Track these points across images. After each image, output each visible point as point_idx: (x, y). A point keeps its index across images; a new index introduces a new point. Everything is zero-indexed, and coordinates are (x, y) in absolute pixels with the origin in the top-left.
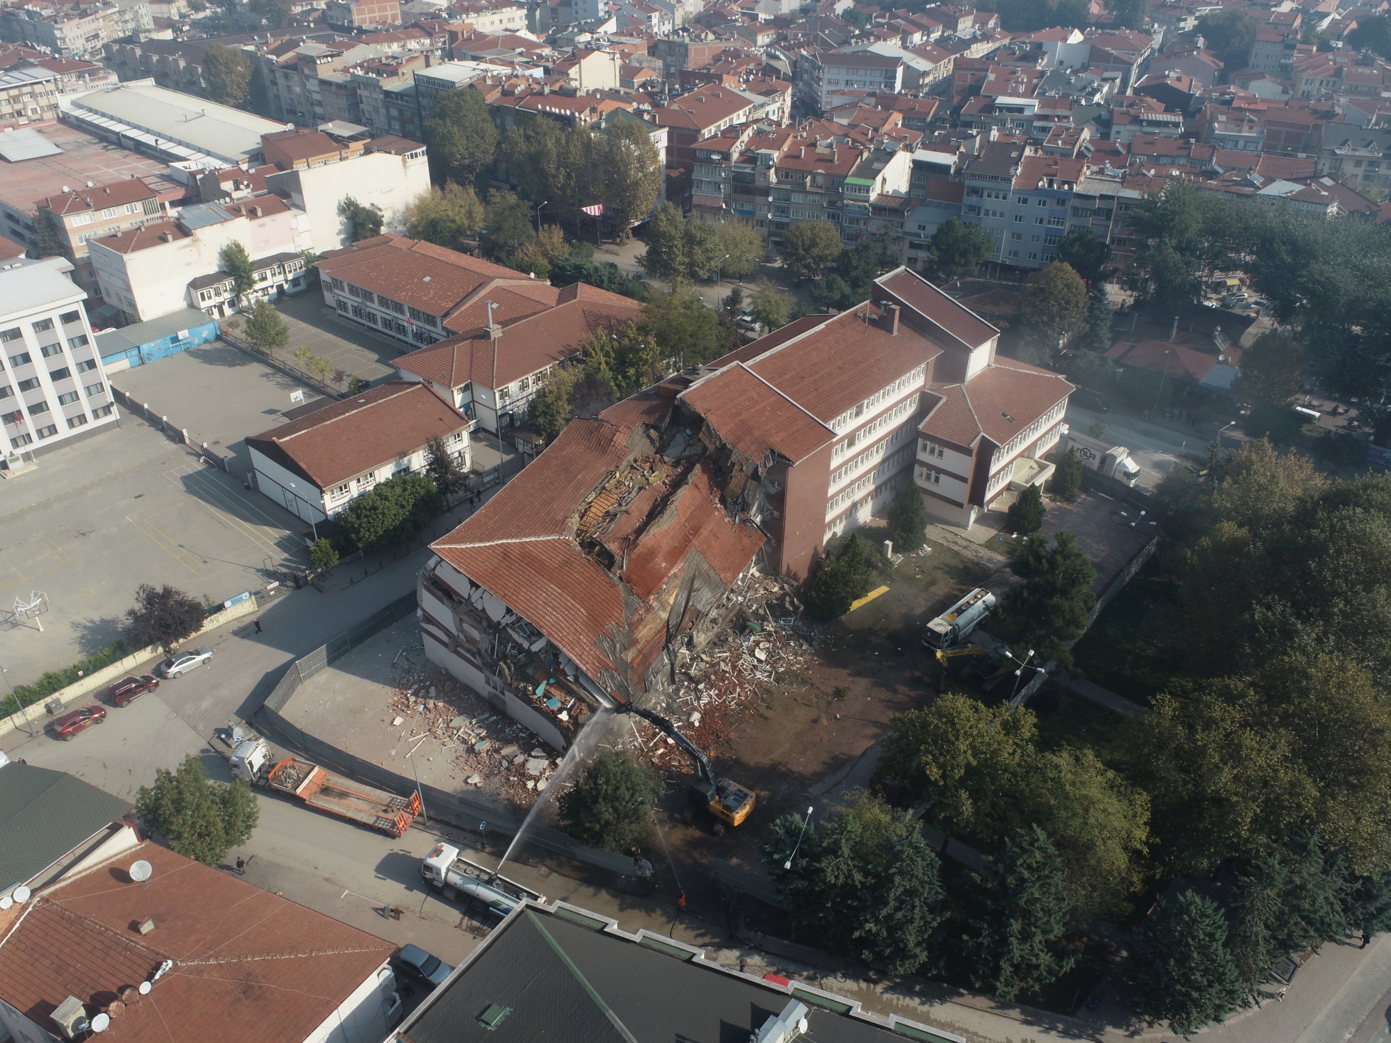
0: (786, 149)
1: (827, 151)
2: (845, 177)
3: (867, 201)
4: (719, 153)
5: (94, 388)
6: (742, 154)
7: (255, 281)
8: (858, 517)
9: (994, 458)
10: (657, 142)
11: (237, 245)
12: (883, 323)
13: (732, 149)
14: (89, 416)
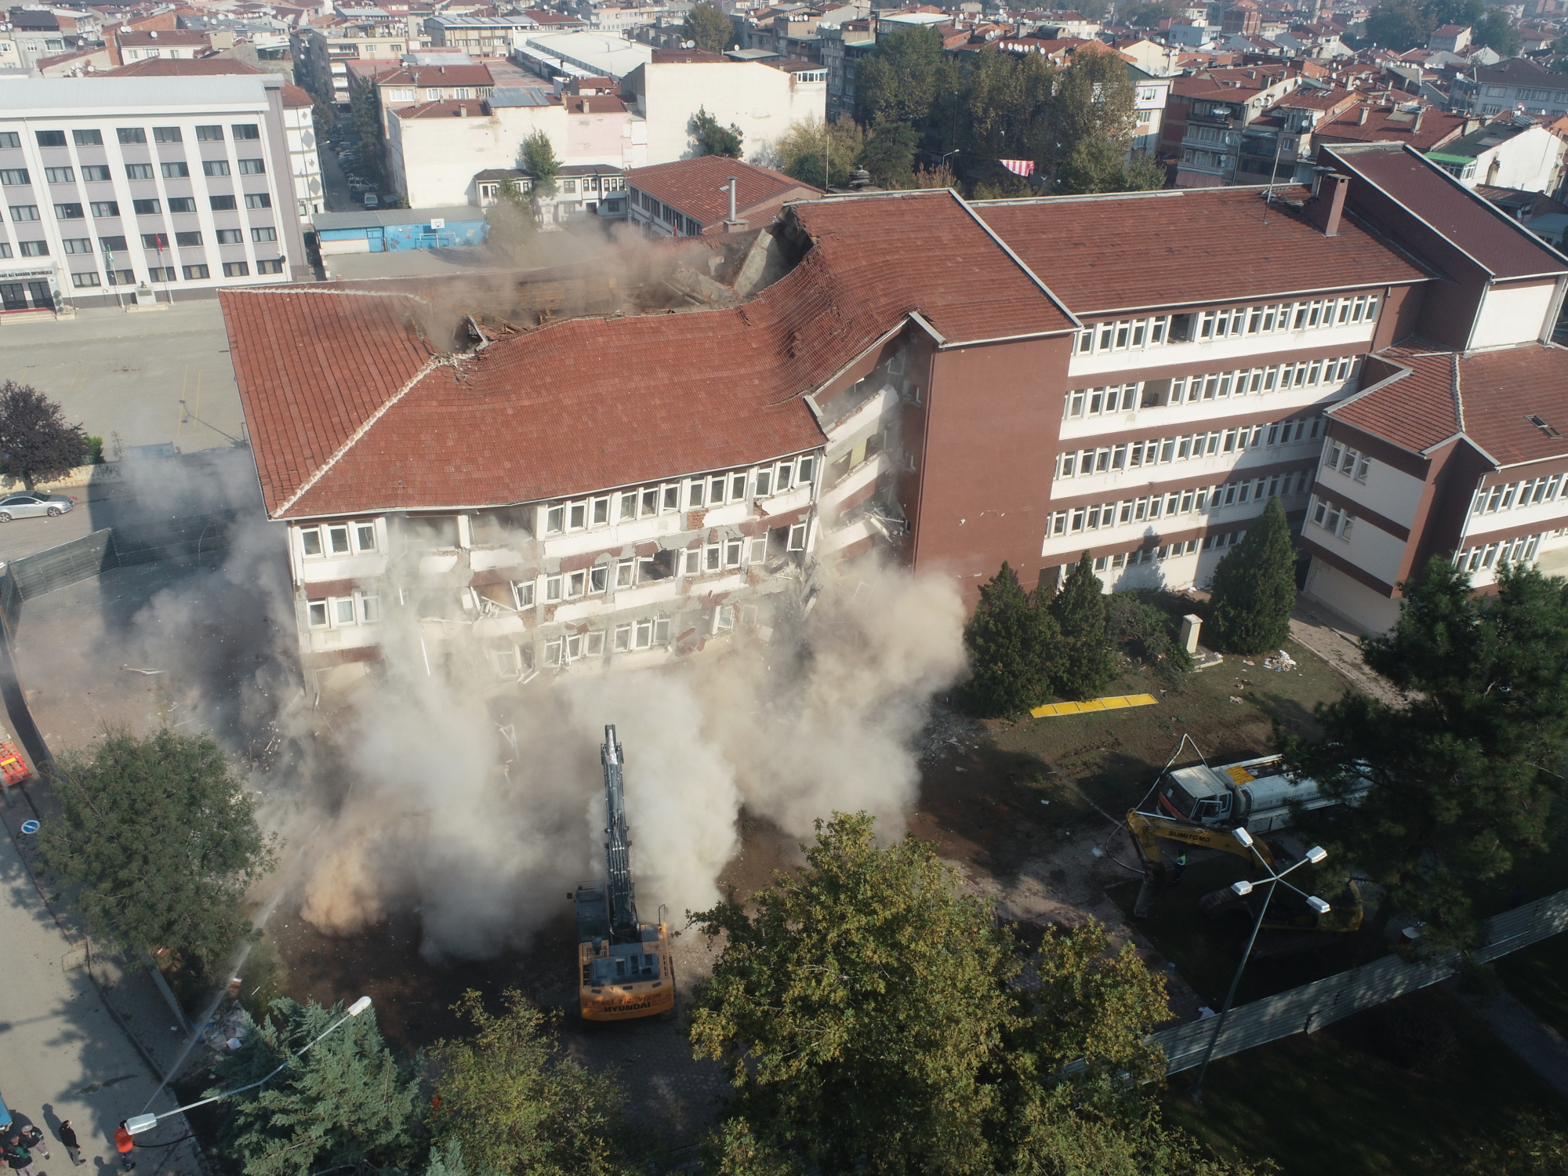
0: (1338, 111)
1: (1408, 118)
4: (1228, 105)
5: (264, 233)
6: (1265, 113)
7: (557, 190)
8: (1161, 572)
9: (1477, 494)
10: (1148, 99)
11: (542, 137)
12: (1313, 214)
13: (1249, 101)
14: (253, 267)
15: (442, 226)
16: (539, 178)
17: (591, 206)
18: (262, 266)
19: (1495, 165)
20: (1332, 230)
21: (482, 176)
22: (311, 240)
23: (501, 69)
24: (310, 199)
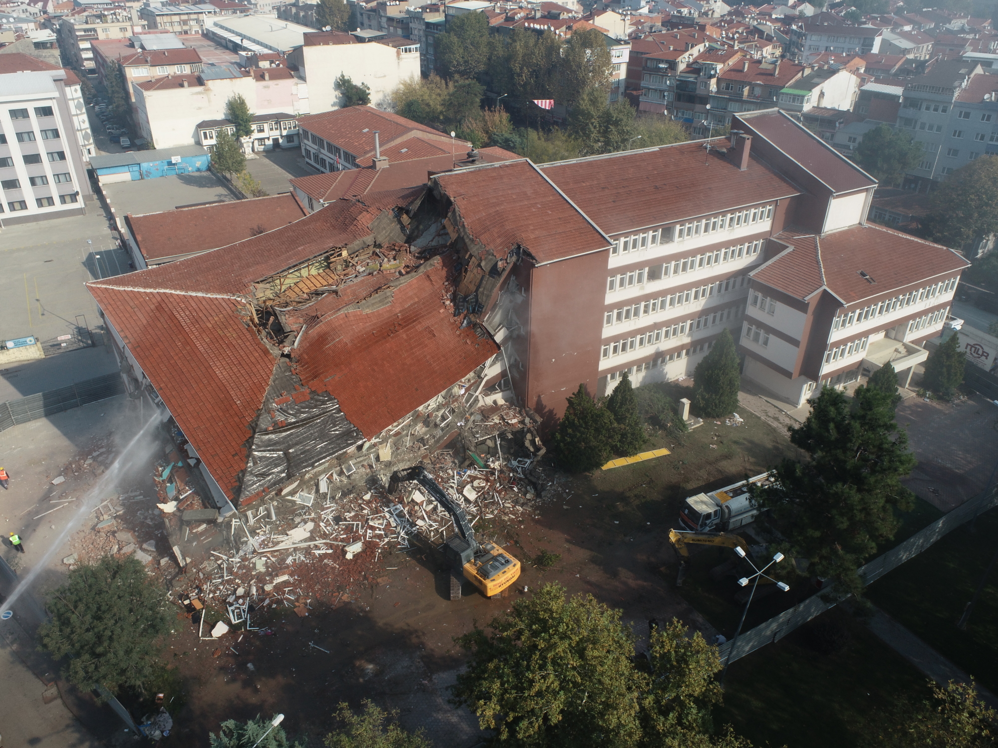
0: (730, 63)
1: (770, 67)
2: (784, 87)
3: (800, 111)
4: (667, 62)
5: (62, 177)
6: (689, 65)
7: (253, 131)
8: (665, 371)
9: (835, 319)
10: (618, 57)
11: (239, 98)
12: (732, 157)
13: (679, 59)
14: (57, 200)
15: (180, 161)
16: (240, 125)
17: (276, 141)
18: (63, 199)
19: (822, 94)
20: (744, 167)
21: (203, 125)
22: (92, 175)
23: (199, 43)
24: (85, 145)
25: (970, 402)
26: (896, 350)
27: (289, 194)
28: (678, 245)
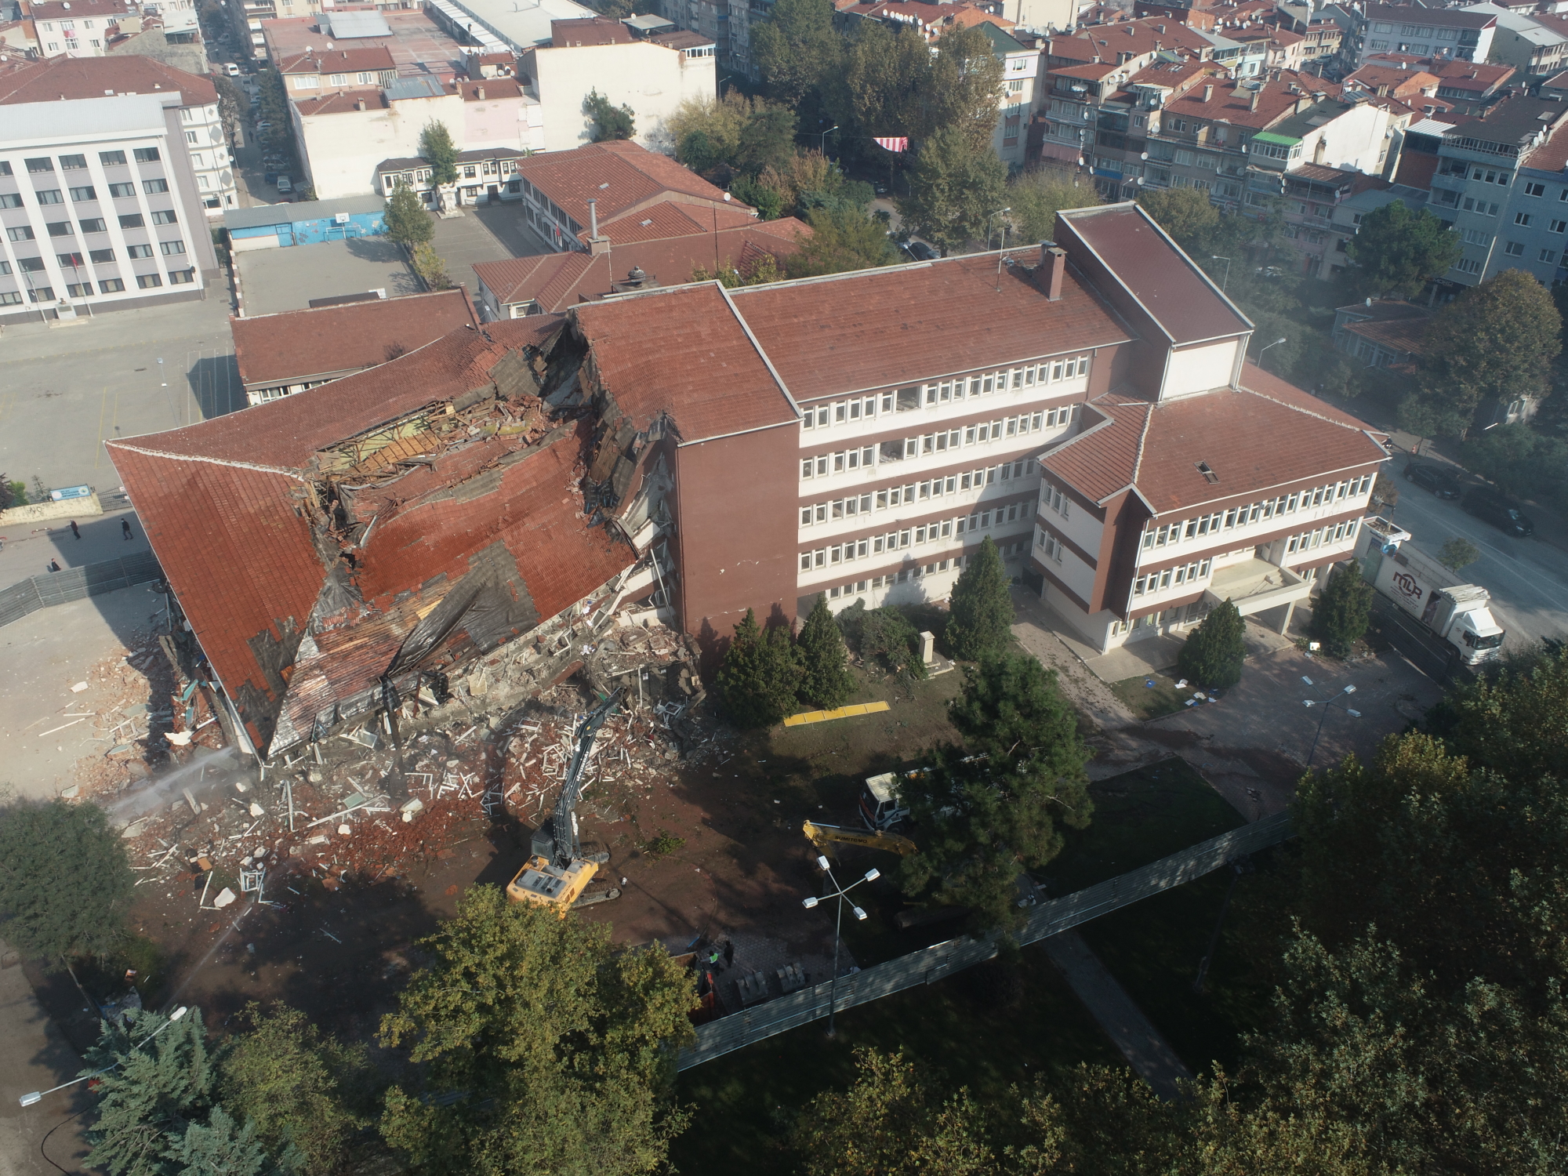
0: (1186, 87)
1: (1247, 95)
2: (1259, 130)
3: (1281, 171)
4: (1086, 82)
5: (173, 246)
6: (1121, 88)
7: (458, 176)
8: (922, 588)
9: (1144, 534)
10: (1019, 69)
11: (440, 126)
12: (1036, 278)
13: (1104, 79)
14: (165, 278)
15: (347, 220)
16: (439, 166)
17: (493, 189)
18: (173, 277)
19: (1322, 144)
20: (1055, 295)
21: (385, 166)
22: (222, 238)
23: (416, 25)
24: (222, 192)
25: (1379, 663)
26: (1267, 579)
27: (458, 290)
28: (924, 414)
